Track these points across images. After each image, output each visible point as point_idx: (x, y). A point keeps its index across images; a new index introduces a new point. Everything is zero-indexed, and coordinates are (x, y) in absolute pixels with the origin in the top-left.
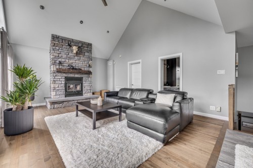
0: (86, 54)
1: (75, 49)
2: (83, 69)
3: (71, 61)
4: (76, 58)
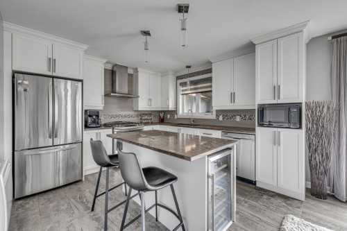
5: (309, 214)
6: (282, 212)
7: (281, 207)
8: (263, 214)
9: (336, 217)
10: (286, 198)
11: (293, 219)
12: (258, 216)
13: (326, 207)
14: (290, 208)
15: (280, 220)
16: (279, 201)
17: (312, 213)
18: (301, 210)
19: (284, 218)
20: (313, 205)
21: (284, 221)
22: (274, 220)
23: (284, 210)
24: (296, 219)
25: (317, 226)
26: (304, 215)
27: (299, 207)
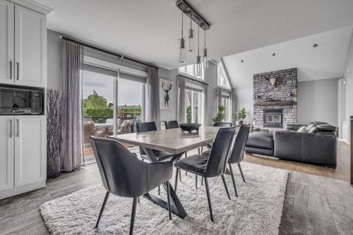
0: (289, 82)
1: (273, 81)
2: (283, 99)
3: (269, 94)
4: (275, 89)
5: (57, 193)
6: (33, 208)
7: (28, 205)
8: (14, 225)
9: (73, 183)
10: (26, 195)
11: (50, 204)
12: (9, 232)
13: (63, 181)
14: (38, 199)
15: (37, 214)
16: (21, 201)
17: (58, 190)
18: (48, 194)
19: (40, 210)
20: (54, 185)
21: (42, 212)
22: (30, 219)
23: (34, 204)
24: (52, 202)
25: (70, 195)
26: (54, 196)
27: (45, 194)
